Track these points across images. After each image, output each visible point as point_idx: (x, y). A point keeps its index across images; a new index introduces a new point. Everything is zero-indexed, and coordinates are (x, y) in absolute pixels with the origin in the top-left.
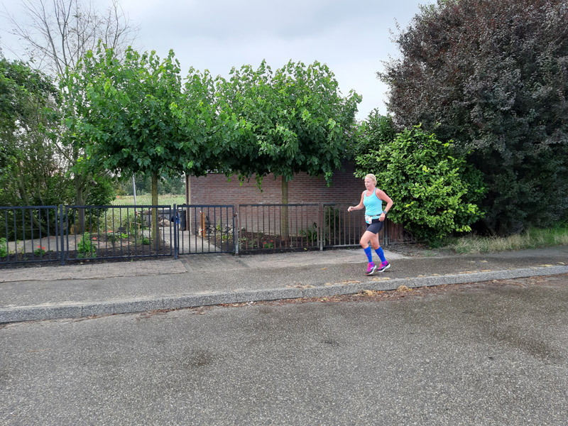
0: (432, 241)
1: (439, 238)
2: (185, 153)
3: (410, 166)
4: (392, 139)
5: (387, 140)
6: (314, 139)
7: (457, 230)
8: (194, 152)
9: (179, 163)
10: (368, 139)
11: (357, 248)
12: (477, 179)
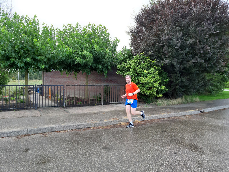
0: (147, 101)
1: (150, 99)
2: (41, 62)
3: (139, 70)
4: (132, 59)
5: (130, 59)
6: (100, 57)
7: (157, 96)
8: (45, 61)
9: (38, 66)
10: (122, 58)
11: (118, 104)
12: (165, 76)
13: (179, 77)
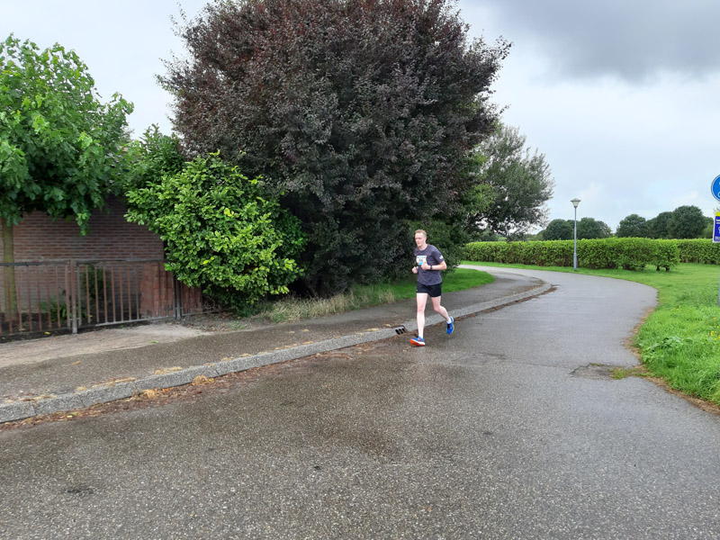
0: (241, 308)
1: (249, 304)
3: (206, 207)
4: (181, 169)
5: (173, 170)
7: (272, 292)
10: (145, 166)
11: (135, 325)
12: (294, 227)
13: (334, 230)
